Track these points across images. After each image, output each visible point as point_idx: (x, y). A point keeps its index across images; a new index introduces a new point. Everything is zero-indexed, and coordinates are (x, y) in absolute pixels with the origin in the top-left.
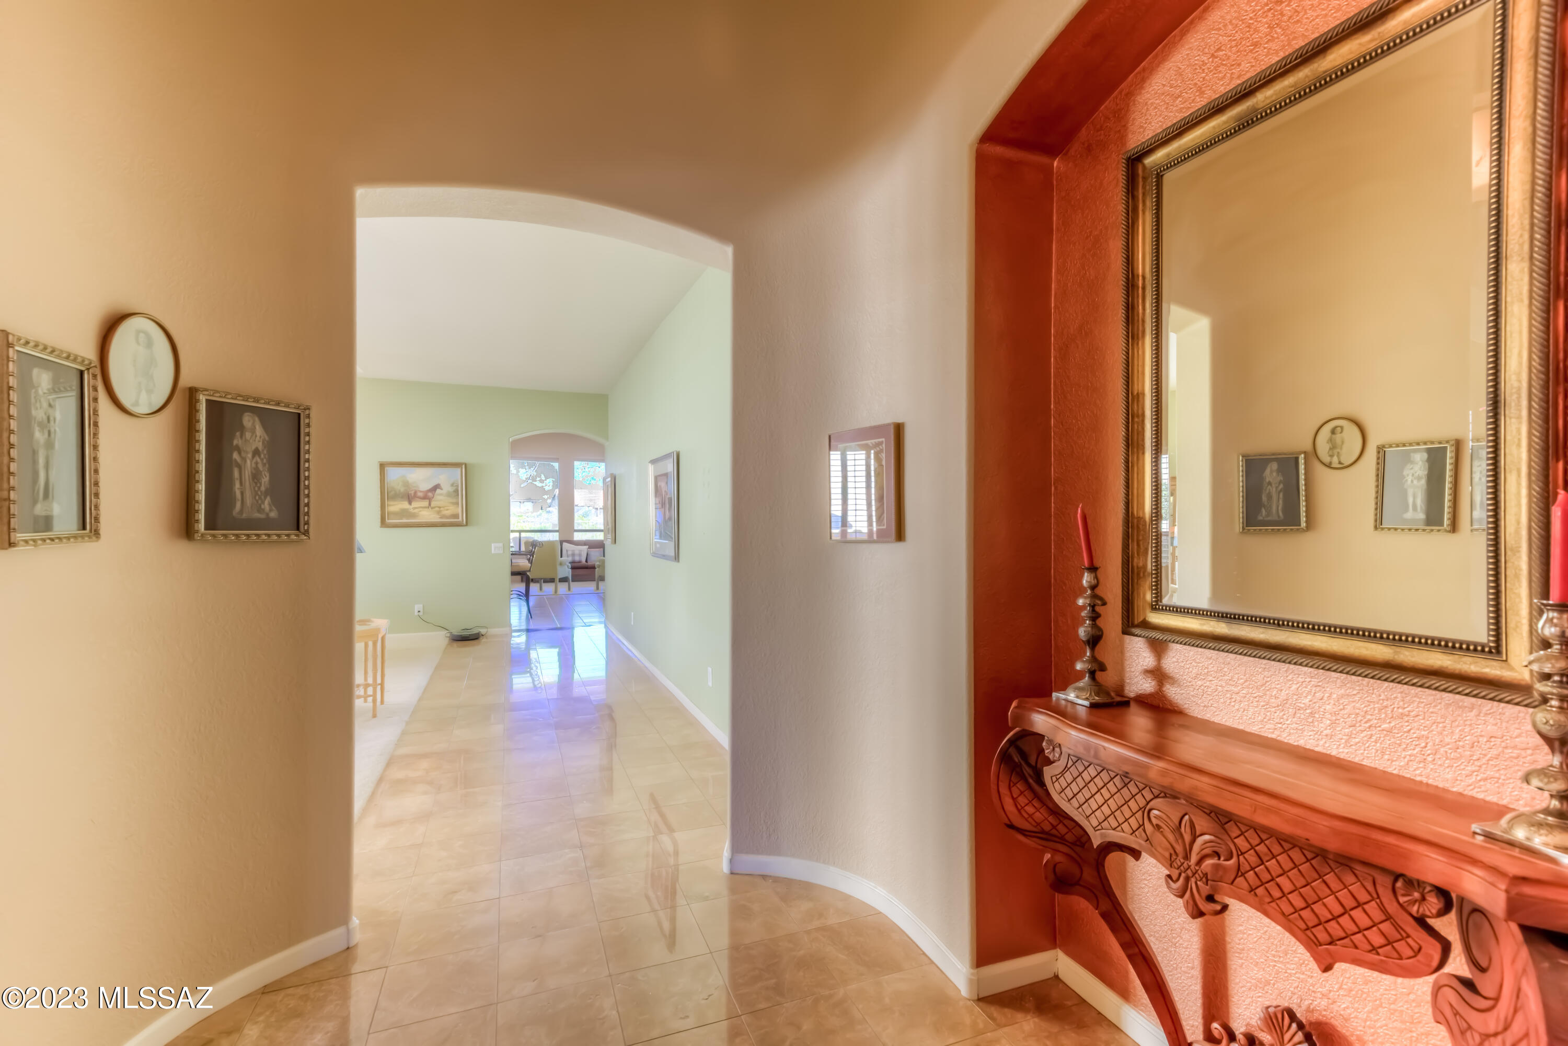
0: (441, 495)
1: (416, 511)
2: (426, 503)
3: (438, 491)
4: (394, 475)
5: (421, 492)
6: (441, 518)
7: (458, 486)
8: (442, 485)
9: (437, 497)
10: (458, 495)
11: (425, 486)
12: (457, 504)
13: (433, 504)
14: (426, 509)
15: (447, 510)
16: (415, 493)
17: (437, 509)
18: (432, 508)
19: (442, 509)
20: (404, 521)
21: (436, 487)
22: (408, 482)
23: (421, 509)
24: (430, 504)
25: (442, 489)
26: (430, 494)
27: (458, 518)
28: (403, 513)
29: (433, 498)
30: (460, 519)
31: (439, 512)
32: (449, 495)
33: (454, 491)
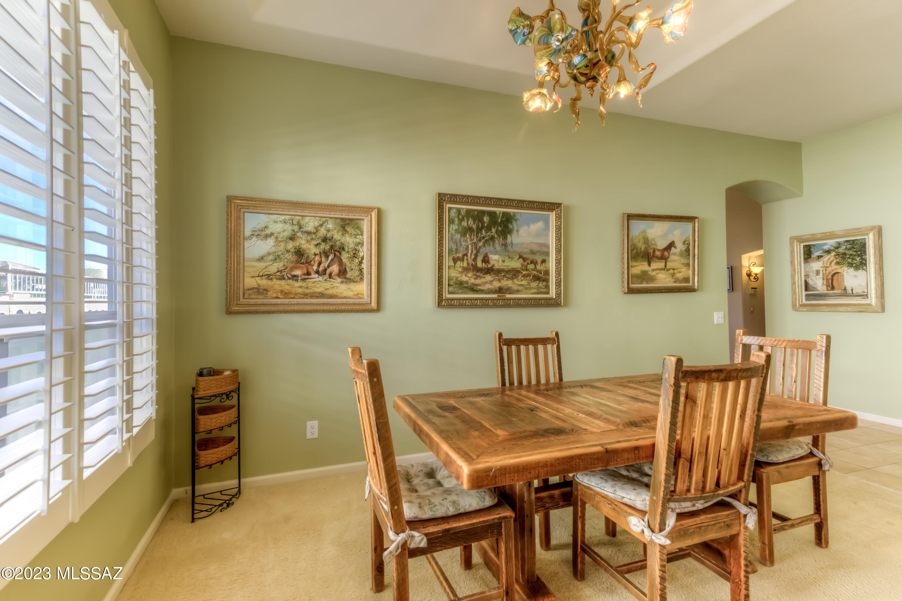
0: (675, 254)
1: (654, 273)
2: (661, 265)
3: (673, 250)
4: (638, 227)
5: (659, 250)
6: (675, 282)
7: (689, 244)
8: (677, 244)
9: (672, 257)
10: (689, 255)
11: (662, 244)
12: (688, 265)
13: (669, 265)
14: (662, 271)
15: (680, 272)
16: (654, 251)
17: (672, 271)
18: (668, 270)
19: (676, 271)
20: (645, 285)
21: (672, 245)
22: (648, 238)
23: (658, 271)
24: (666, 266)
25: (676, 248)
26: (666, 253)
27: (689, 283)
28: (644, 276)
29: (668, 257)
30: (691, 284)
31: (673, 275)
32: (681, 255)
33: (685, 250)
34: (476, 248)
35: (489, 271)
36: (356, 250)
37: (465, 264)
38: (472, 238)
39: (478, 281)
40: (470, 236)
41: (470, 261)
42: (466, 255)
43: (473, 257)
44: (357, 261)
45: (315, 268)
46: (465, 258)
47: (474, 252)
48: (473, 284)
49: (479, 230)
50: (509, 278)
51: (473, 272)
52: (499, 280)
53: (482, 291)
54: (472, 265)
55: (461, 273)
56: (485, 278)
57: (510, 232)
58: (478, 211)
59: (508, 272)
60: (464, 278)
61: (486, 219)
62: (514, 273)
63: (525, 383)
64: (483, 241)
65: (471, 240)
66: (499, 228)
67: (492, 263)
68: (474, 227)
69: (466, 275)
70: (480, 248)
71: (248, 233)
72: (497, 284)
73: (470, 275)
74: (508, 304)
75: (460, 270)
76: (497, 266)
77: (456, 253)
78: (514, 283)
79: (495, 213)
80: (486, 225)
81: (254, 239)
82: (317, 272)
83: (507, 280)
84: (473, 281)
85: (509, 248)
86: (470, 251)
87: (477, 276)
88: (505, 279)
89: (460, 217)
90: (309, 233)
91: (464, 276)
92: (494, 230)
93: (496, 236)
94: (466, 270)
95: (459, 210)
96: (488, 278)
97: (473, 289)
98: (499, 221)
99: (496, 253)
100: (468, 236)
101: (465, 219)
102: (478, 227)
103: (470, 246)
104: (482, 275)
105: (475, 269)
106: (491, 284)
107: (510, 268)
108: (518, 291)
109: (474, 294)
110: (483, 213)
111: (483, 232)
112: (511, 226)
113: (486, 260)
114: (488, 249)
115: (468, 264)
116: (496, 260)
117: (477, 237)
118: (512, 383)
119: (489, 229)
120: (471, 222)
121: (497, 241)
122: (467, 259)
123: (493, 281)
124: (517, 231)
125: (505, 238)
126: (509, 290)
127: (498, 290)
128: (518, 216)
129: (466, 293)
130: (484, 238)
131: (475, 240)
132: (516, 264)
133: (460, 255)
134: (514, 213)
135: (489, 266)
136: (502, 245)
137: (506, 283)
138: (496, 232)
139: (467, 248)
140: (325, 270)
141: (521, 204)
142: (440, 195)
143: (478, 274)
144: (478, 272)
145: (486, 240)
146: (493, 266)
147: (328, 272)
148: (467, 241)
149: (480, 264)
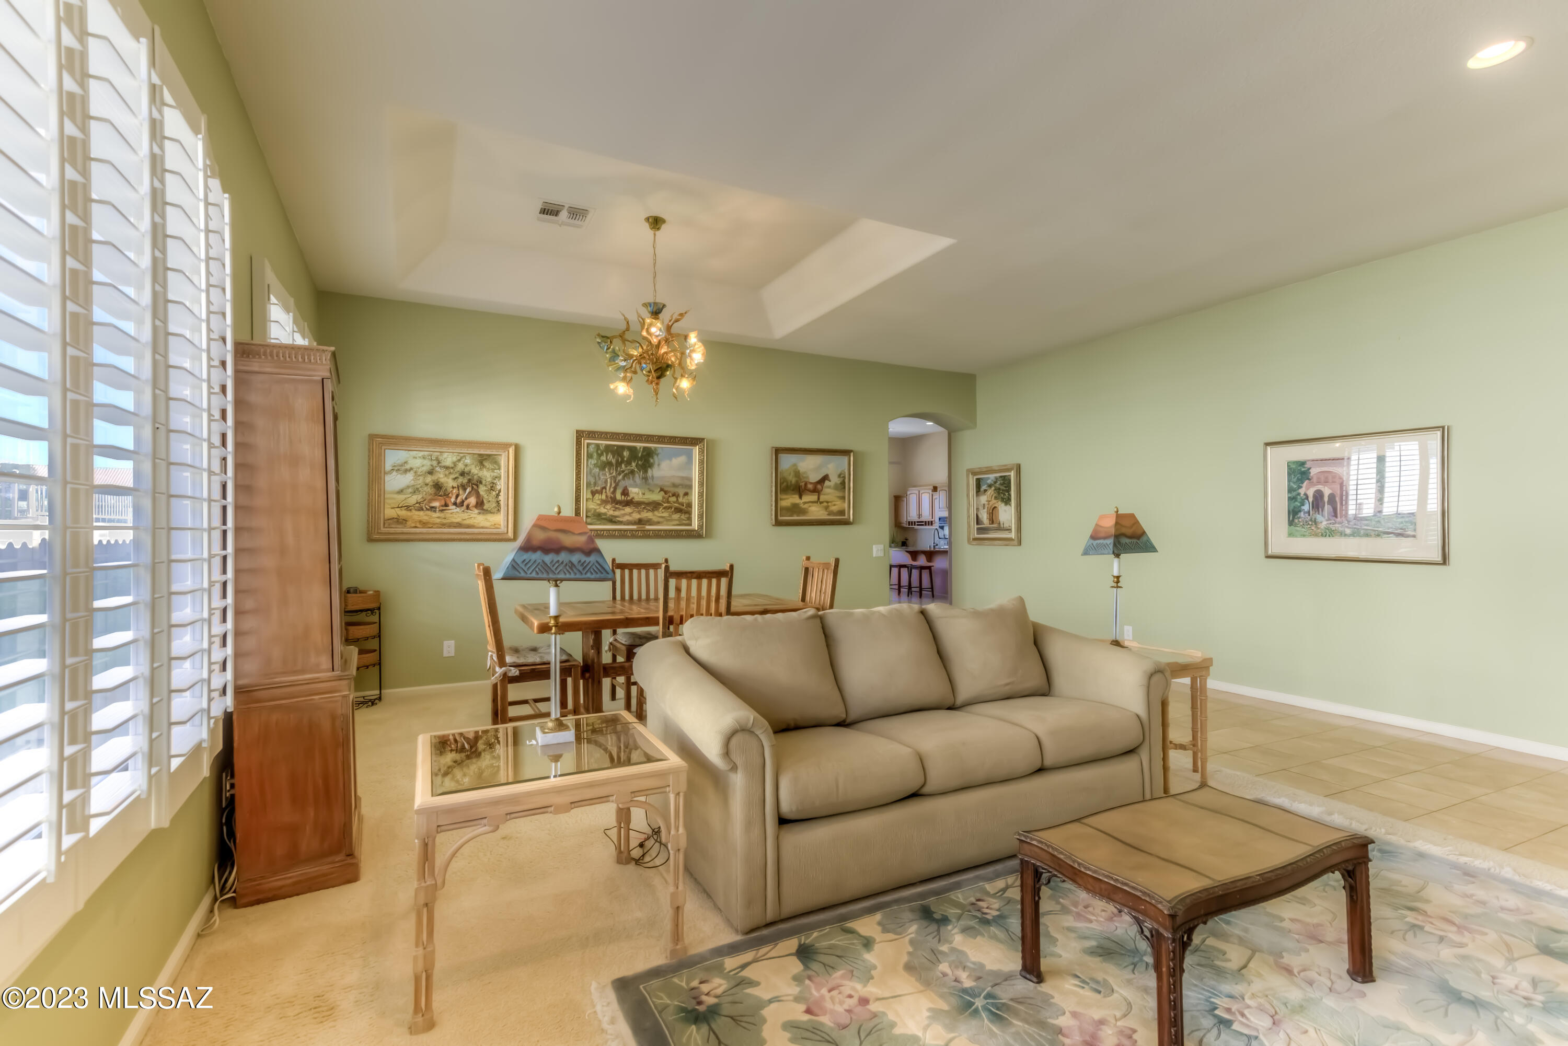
0: (829, 487)
1: (806, 506)
2: (814, 497)
3: (827, 483)
4: (787, 461)
5: (811, 483)
6: (828, 515)
7: (844, 477)
8: (831, 477)
9: (826, 490)
10: (845, 488)
11: (814, 477)
12: (843, 498)
13: (822, 498)
14: (815, 504)
15: (835, 505)
16: (806, 484)
17: (825, 504)
18: (821, 503)
19: (830, 504)
20: (795, 518)
21: (825, 478)
22: (799, 471)
23: (810, 504)
24: (819, 499)
25: (830, 481)
26: (819, 487)
27: (844, 515)
28: (795, 509)
29: (822, 490)
30: (846, 516)
31: (827, 508)
32: (836, 487)
33: (841, 483)
34: (615, 482)
35: (628, 503)
36: (493, 483)
37: (604, 497)
38: (611, 472)
39: (617, 513)
40: (609, 470)
41: (609, 494)
42: (605, 488)
43: (612, 490)
44: (494, 493)
45: (453, 500)
46: (604, 491)
47: (613, 485)
48: (612, 516)
49: (619, 464)
50: (649, 510)
51: (611, 504)
52: (639, 512)
53: (621, 523)
54: (611, 497)
55: (599, 505)
56: (624, 510)
57: (651, 466)
58: (618, 446)
59: (648, 504)
60: (603, 510)
61: (626, 454)
62: (655, 506)
63: (635, 596)
64: (623, 474)
65: (610, 474)
66: (640, 462)
67: (631, 496)
68: (614, 461)
69: (604, 507)
70: (619, 481)
71: (388, 467)
72: (636, 516)
73: (609, 507)
74: (646, 535)
75: (599, 502)
76: (637, 499)
77: (595, 486)
78: (654, 515)
79: (635, 448)
80: (625, 459)
81: (394, 473)
82: (455, 504)
83: (647, 512)
84: (611, 512)
85: (650, 481)
86: (609, 485)
87: (616, 508)
88: (645, 511)
89: (599, 452)
90: (447, 468)
91: (602, 508)
92: (634, 464)
93: (636, 470)
94: (604, 502)
95: (598, 446)
96: (628, 510)
97: (612, 520)
98: (640, 455)
99: (636, 486)
100: (607, 470)
101: (604, 453)
102: (617, 461)
103: (609, 480)
104: (621, 507)
105: (614, 501)
106: (631, 516)
107: (651, 501)
108: (658, 523)
109: (612, 525)
110: (623, 447)
111: (623, 466)
112: (651, 461)
113: (625, 493)
114: (627, 482)
115: (607, 496)
116: (636, 492)
117: (616, 470)
118: (623, 598)
119: (628, 463)
120: (610, 457)
121: (637, 475)
122: (606, 492)
123: (632, 513)
124: (659, 465)
125: (646, 472)
126: (649, 522)
127: (637, 521)
128: (659, 451)
129: (604, 524)
130: (623, 471)
131: (614, 474)
132: (657, 497)
133: (599, 488)
134: (656, 448)
135: (629, 498)
136: (643, 478)
137: (646, 515)
138: (636, 466)
139: (606, 482)
140: (463, 502)
141: (661, 439)
142: (577, 431)
143: (617, 506)
144: (616, 504)
145: (626, 474)
146: (633, 498)
147: (465, 504)
148: (605, 475)
149: (619, 496)
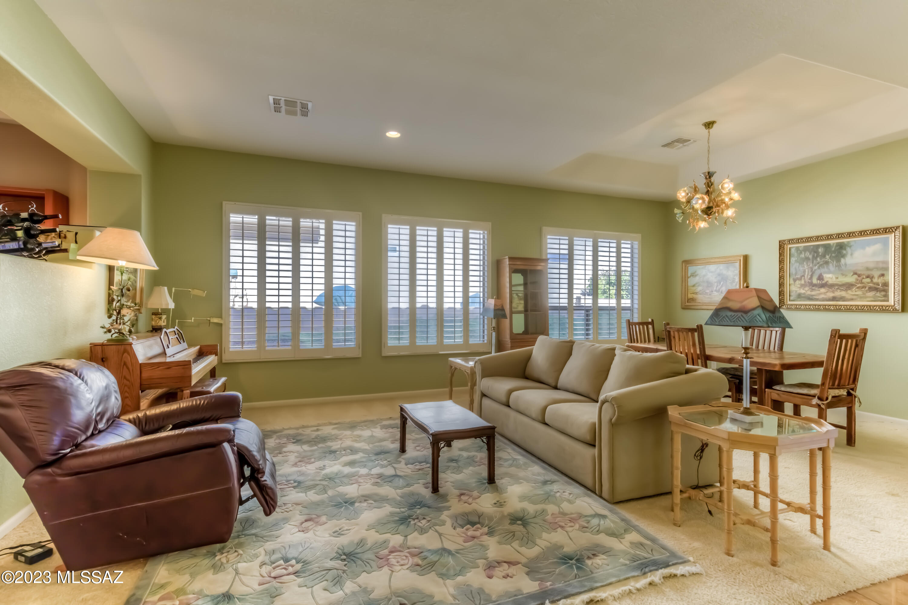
34: (812, 270)
35: (823, 286)
36: (734, 278)
37: (803, 282)
38: (809, 264)
39: (813, 293)
40: (807, 264)
41: (807, 280)
42: (804, 276)
43: (809, 277)
44: (734, 284)
45: (715, 289)
46: (803, 278)
47: (810, 274)
48: (809, 295)
49: (815, 258)
50: (843, 290)
51: (809, 286)
52: (833, 292)
53: (817, 300)
54: (809, 282)
55: (799, 288)
56: (819, 290)
57: (844, 256)
58: (813, 246)
59: (843, 285)
60: (802, 291)
61: (821, 250)
62: (849, 286)
64: (818, 265)
65: (808, 266)
66: (833, 255)
67: (826, 280)
68: (811, 257)
69: (803, 289)
70: (815, 270)
71: (689, 275)
72: (831, 295)
73: (807, 289)
74: (838, 309)
75: (799, 286)
76: (830, 282)
77: (796, 276)
78: (848, 294)
79: (829, 244)
80: (820, 254)
81: (692, 277)
82: (716, 291)
83: (841, 291)
84: (809, 293)
85: (843, 267)
86: (806, 273)
87: (813, 289)
88: (839, 291)
89: (799, 252)
90: (712, 272)
91: (802, 290)
92: (827, 257)
93: (830, 260)
94: (803, 286)
95: (797, 248)
96: (823, 290)
97: (810, 298)
98: (833, 249)
99: (830, 272)
100: (805, 263)
101: (803, 253)
102: (813, 256)
103: (807, 270)
104: (817, 289)
105: (812, 285)
106: (825, 295)
107: (844, 282)
108: (852, 300)
109: (810, 301)
110: (818, 246)
111: (818, 259)
112: (844, 252)
113: (820, 278)
114: (822, 270)
115: (805, 282)
116: (829, 277)
117: (813, 263)
119: (824, 256)
120: (807, 254)
121: (831, 265)
122: (804, 279)
123: (827, 292)
124: (852, 255)
125: (839, 261)
126: (842, 299)
127: (831, 298)
128: (852, 244)
129: (804, 301)
130: (818, 263)
131: (811, 265)
132: (851, 279)
133: (799, 276)
134: (849, 242)
135: (823, 282)
136: (836, 266)
137: (838, 293)
138: (830, 258)
139: (804, 271)
140: (719, 290)
141: (850, 235)
142: (780, 242)
143: (813, 288)
144: (813, 286)
145: (821, 265)
146: (827, 282)
147: (720, 290)
148: (804, 267)
149: (815, 281)
